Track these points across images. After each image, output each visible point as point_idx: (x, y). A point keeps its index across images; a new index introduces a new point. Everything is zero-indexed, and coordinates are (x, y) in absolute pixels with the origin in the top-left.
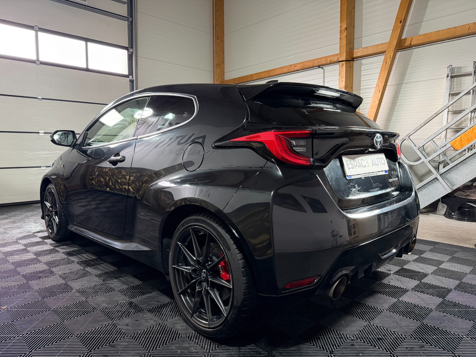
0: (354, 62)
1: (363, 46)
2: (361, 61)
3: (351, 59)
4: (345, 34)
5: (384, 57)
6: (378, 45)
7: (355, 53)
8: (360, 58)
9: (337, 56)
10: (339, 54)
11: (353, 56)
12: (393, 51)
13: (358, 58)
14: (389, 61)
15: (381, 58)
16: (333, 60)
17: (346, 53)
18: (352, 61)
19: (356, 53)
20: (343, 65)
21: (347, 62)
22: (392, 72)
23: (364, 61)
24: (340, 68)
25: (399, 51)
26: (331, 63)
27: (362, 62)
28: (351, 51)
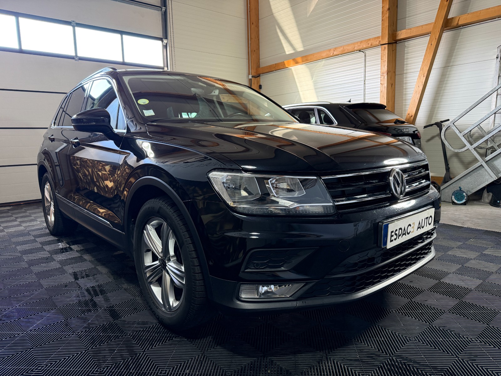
0: (397, 44)
1: (407, 27)
2: (405, 43)
3: (394, 42)
4: (387, 15)
5: (429, 39)
6: (422, 26)
7: (398, 35)
8: (403, 40)
9: (379, 38)
10: (381, 37)
11: (396, 38)
12: (439, 32)
13: (401, 40)
14: (434, 43)
15: (427, 39)
16: (375, 44)
17: (388, 35)
18: (395, 44)
19: (400, 35)
21: (390, 45)
23: (408, 43)
24: (382, 52)
26: (373, 46)
28: (394, 33)
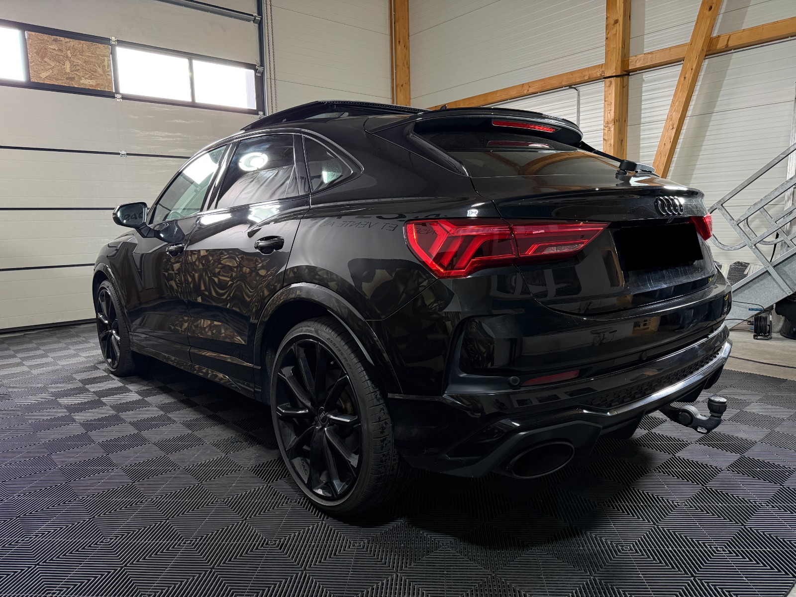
0: (630, 77)
1: (646, 50)
2: (642, 76)
3: (625, 73)
4: (614, 31)
5: (681, 69)
6: (670, 48)
7: (631, 62)
8: (640, 70)
9: (602, 68)
10: (604, 65)
11: (629, 68)
12: (698, 58)
13: (636, 71)
14: (689, 76)
15: (677, 69)
16: (595, 76)
18: (627, 77)
19: (634, 63)
20: (611, 83)
21: (618, 78)
22: (696, 93)
23: (647, 76)
24: (606, 89)
25: (707, 57)
26: (591, 80)
27: (644, 77)
28: (625, 60)
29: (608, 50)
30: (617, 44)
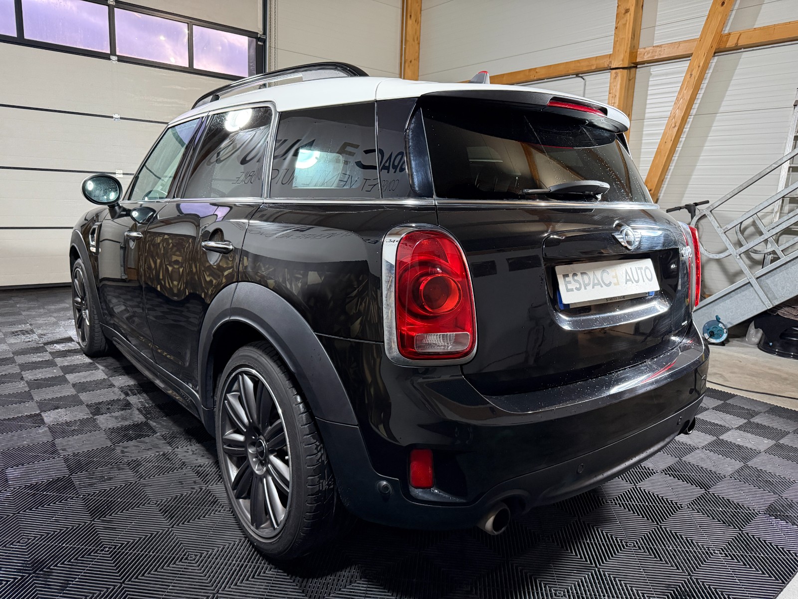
0: (638, 70)
2: (650, 69)
3: (633, 65)
4: (624, 20)
5: (688, 65)
6: (679, 43)
7: (640, 54)
8: (647, 63)
10: (611, 55)
11: (636, 60)
12: (705, 56)
13: (644, 64)
14: (696, 73)
15: (684, 65)
18: (634, 69)
19: (642, 55)
20: (617, 74)
21: (625, 70)
22: (701, 92)
23: (655, 69)
24: (612, 80)
27: (652, 70)
28: (633, 52)
29: (616, 39)
30: (627, 34)
